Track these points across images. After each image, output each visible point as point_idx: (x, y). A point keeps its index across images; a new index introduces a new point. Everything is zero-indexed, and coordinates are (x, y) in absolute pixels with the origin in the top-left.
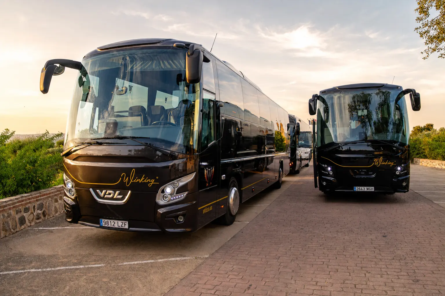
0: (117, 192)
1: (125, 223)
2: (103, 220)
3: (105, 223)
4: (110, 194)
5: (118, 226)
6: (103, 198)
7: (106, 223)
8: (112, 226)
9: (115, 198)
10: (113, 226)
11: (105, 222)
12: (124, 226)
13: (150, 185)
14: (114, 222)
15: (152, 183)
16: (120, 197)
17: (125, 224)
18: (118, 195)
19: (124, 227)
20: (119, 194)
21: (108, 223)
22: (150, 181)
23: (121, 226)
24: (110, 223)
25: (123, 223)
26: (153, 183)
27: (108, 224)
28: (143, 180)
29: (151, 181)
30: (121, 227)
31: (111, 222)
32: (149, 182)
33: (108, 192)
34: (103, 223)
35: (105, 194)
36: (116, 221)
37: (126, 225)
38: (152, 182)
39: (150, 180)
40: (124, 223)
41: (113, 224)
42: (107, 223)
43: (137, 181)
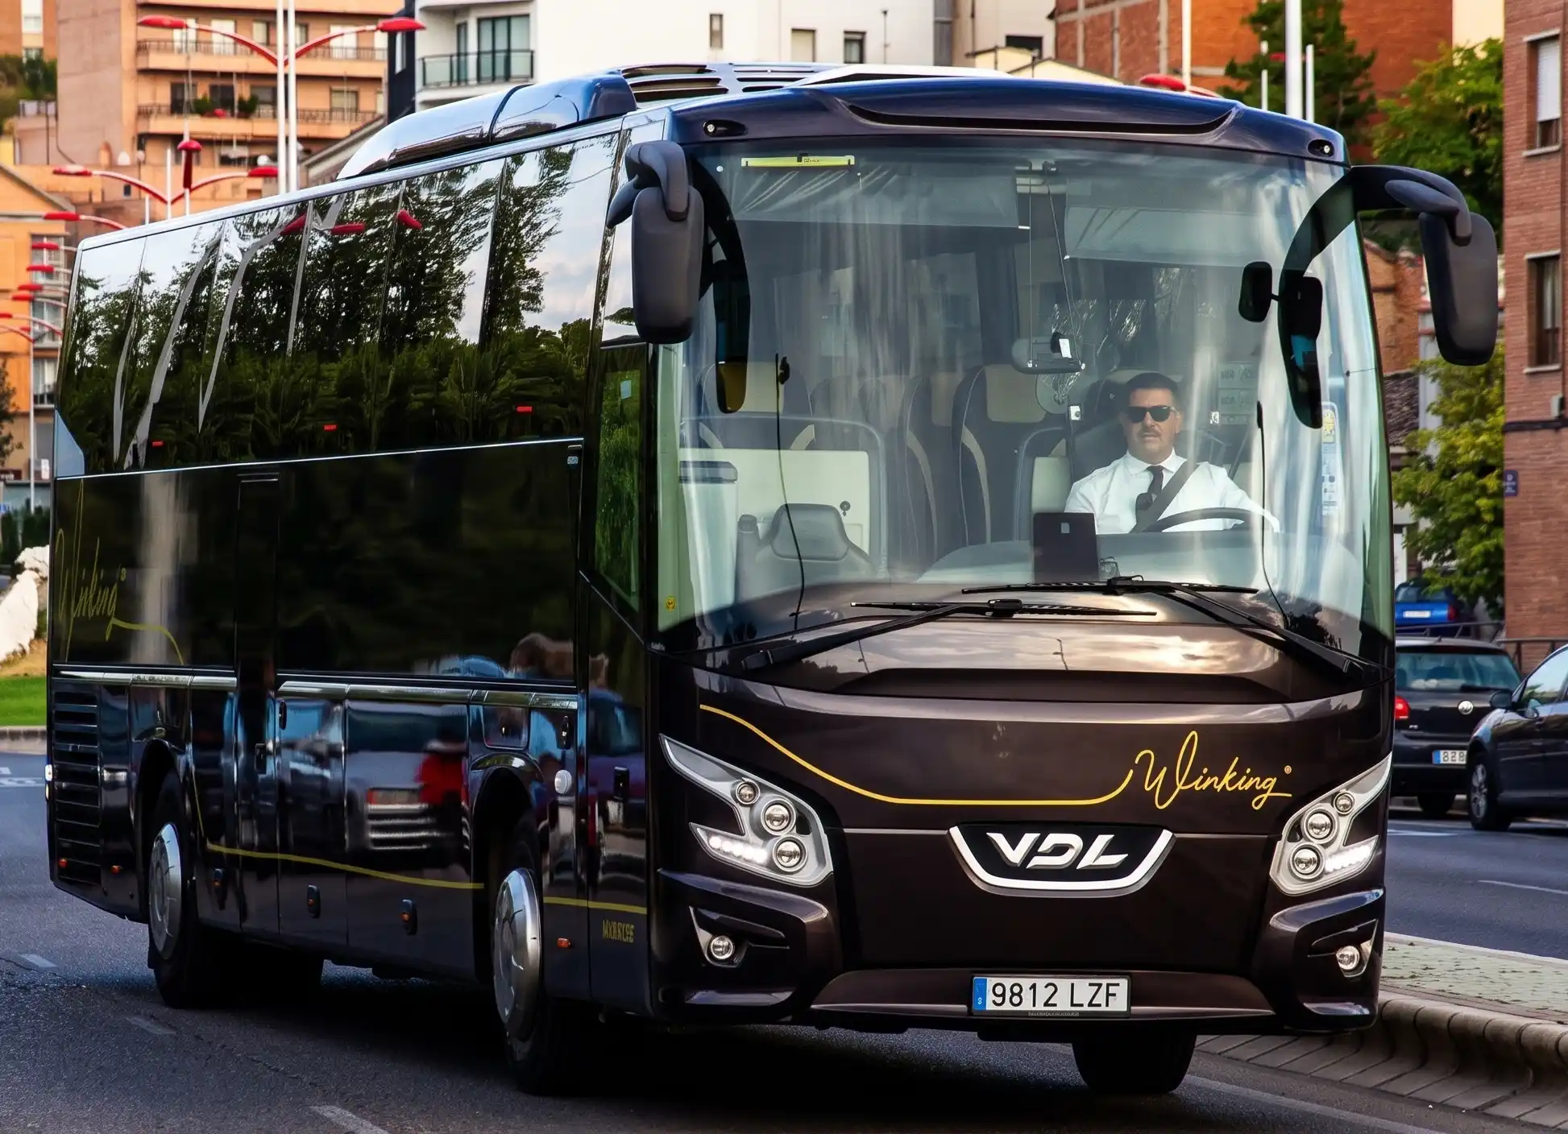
0: (1102, 840)
1: (1108, 985)
2: (991, 981)
3: (1003, 995)
4: (1059, 850)
5: (1073, 1005)
6: (1021, 871)
7: (1008, 994)
8: (1040, 1007)
9: (1083, 870)
10: (1046, 1004)
11: (999, 990)
12: (1104, 1004)
13: (1257, 804)
14: (1052, 989)
15: (1265, 796)
16: (1115, 859)
17: (1112, 990)
18: (1103, 854)
19: (1103, 1008)
20: (1108, 850)
21: (1019, 994)
22: (1258, 788)
23: (1086, 1005)
24: (1027, 995)
25: (1100, 985)
26: (1268, 794)
27: (1016, 1000)
28: (1232, 782)
29: (1263, 785)
30: (1086, 1008)
31: (1034, 987)
32: (1253, 792)
33: (1054, 839)
34: (990, 997)
35: (1033, 851)
36: (1063, 984)
37: (1114, 995)
38: (1264, 791)
39: (1258, 779)
40: (1104, 988)
41: (1043, 994)
42: (1013, 994)
43: (1205, 786)
